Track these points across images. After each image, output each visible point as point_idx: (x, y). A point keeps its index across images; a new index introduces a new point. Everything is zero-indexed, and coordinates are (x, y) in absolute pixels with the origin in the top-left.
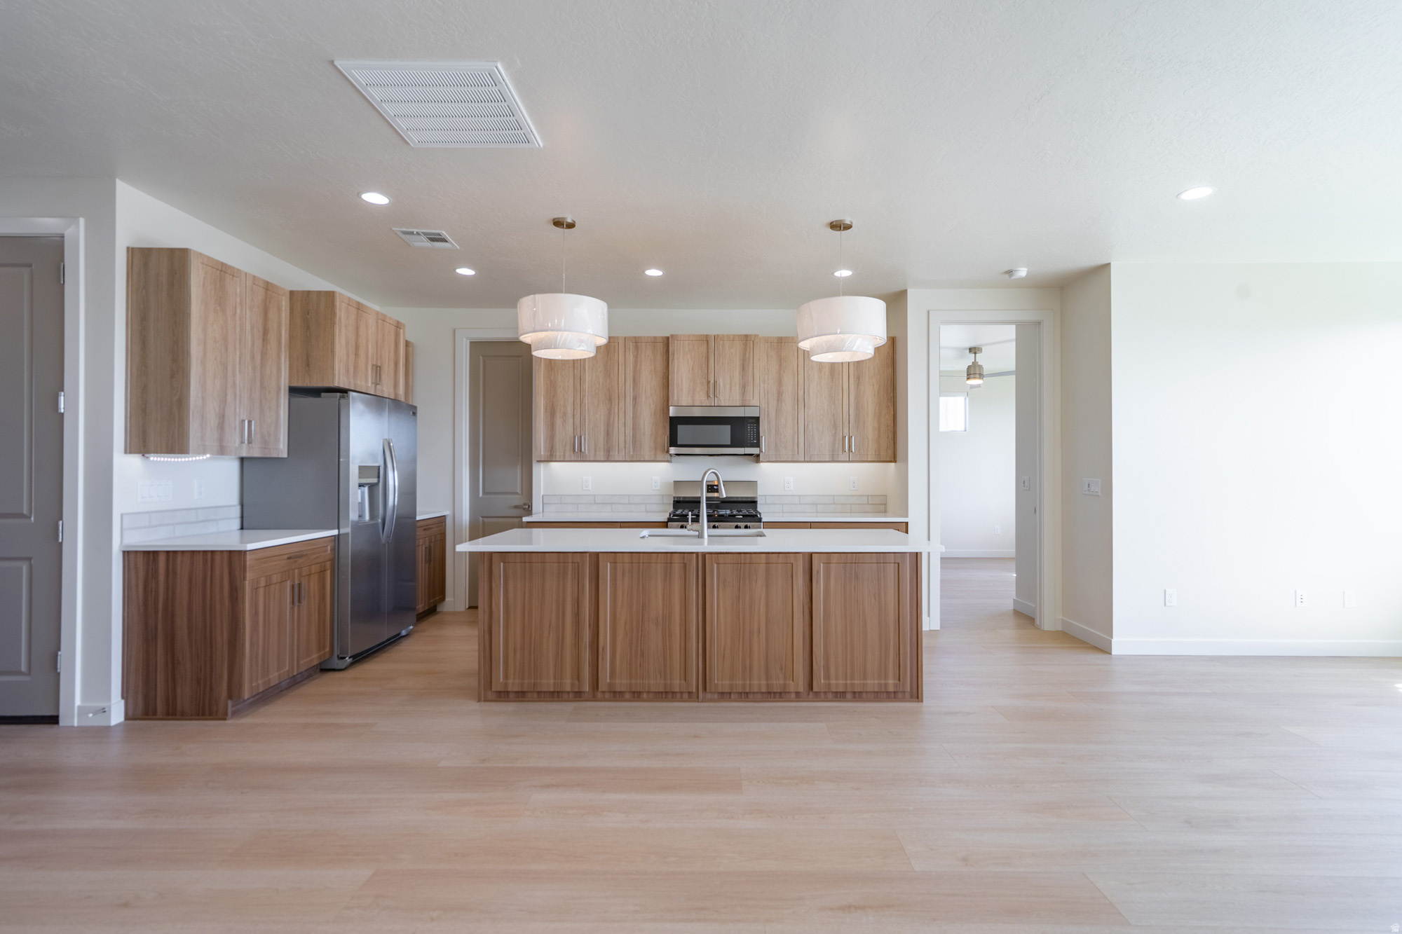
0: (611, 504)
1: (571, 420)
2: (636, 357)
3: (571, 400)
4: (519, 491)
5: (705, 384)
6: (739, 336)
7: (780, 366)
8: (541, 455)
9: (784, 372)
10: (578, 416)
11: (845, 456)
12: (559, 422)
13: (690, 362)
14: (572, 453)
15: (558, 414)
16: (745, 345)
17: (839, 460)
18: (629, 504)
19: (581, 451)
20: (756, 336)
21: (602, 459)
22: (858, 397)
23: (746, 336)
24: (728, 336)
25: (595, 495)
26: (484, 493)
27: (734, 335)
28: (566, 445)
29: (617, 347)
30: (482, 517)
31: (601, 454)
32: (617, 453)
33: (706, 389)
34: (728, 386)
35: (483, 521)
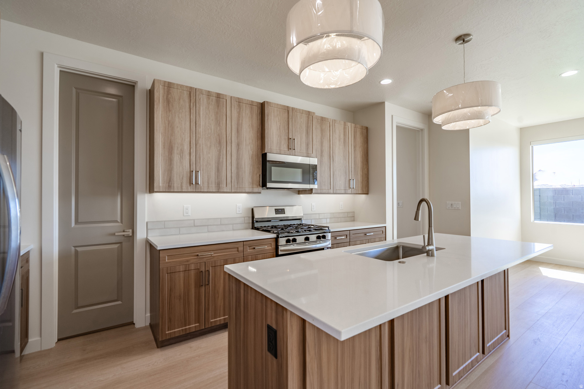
0: (208, 226)
1: (187, 157)
2: (239, 113)
3: (187, 140)
4: (119, 220)
5: (287, 140)
6: (306, 111)
7: (322, 134)
8: (160, 187)
9: (324, 138)
10: (193, 154)
11: (349, 191)
12: (176, 158)
13: (278, 123)
14: (188, 185)
15: (176, 152)
16: (308, 118)
17: (348, 193)
18: (221, 224)
19: (197, 183)
20: (314, 113)
21: (214, 191)
22: (355, 158)
23: (309, 112)
24: (300, 110)
25: (194, 220)
26: (77, 222)
27: (302, 110)
28: (183, 178)
29: (225, 103)
30: (75, 247)
31: (213, 188)
32: (225, 186)
33: (287, 143)
34: (299, 143)
35: (75, 249)
